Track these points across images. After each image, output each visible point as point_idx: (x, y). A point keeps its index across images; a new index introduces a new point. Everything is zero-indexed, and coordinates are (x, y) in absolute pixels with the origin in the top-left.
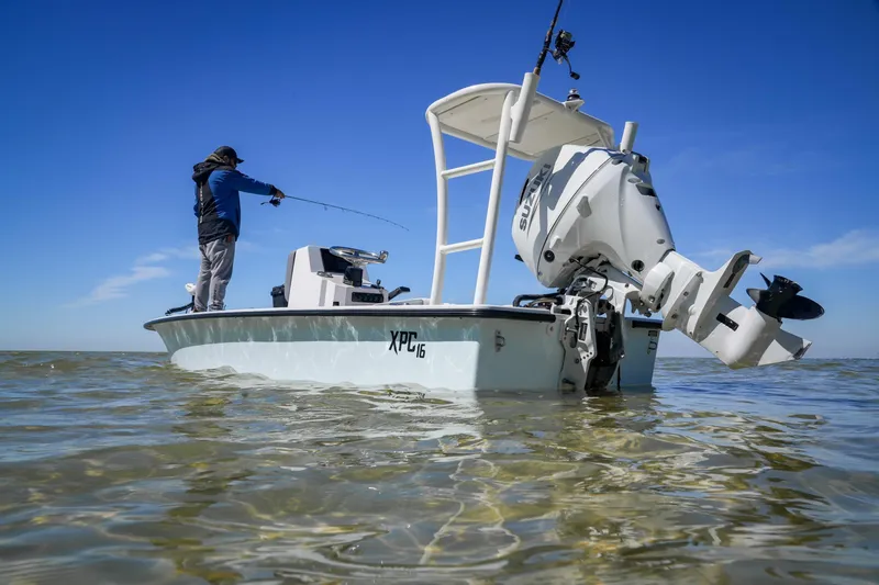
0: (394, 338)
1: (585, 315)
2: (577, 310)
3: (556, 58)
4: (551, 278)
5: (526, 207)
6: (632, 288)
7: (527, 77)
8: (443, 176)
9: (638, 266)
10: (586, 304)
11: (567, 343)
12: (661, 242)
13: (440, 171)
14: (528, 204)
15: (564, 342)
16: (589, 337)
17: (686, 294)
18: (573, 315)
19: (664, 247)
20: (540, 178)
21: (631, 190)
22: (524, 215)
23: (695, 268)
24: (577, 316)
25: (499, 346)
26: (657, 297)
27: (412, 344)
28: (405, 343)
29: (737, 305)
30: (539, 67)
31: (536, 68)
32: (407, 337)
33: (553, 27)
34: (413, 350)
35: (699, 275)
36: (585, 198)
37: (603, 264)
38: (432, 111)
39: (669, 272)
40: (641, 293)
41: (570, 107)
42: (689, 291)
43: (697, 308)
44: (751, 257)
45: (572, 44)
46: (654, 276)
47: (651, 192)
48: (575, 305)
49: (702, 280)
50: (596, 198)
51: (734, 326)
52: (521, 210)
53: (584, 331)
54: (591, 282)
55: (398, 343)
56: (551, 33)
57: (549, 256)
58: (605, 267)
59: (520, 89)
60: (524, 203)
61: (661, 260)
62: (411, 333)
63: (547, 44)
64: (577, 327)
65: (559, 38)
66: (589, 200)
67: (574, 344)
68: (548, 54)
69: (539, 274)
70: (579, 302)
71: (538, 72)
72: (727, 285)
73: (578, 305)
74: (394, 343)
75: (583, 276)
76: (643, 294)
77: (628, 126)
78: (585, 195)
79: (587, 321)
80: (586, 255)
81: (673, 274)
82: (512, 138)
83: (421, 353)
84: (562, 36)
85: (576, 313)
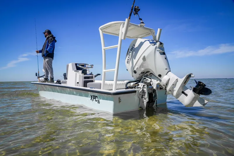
0: (92, 97)
1: (145, 89)
2: (143, 88)
3: (134, 14)
4: (136, 78)
5: (128, 57)
6: (158, 82)
7: (127, 20)
8: (104, 49)
9: (160, 76)
10: (145, 86)
11: (140, 97)
12: (166, 69)
13: (103, 48)
14: (129, 56)
15: (139, 97)
16: (146, 96)
17: (173, 85)
18: (142, 89)
19: (167, 71)
20: (132, 49)
21: (158, 53)
22: (128, 59)
23: (176, 77)
24: (143, 90)
25: (120, 101)
26: (165, 85)
27: (96, 99)
28: (94, 99)
29: (187, 89)
30: (130, 16)
31: (129, 17)
32: (95, 97)
33: (133, 4)
34: (97, 101)
35: (177, 80)
36: (145, 56)
37: (150, 74)
38: (100, 29)
39: (168, 78)
40: (161, 83)
41: (141, 26)
42: (174, 84)
43: (176, 89)
44: (192, 75)
45: (139, 10)
46: (165, 79)
47: (164, 54)
48: (142, 86)
49: (178, 81)
50: (147, 56)
51: (186, 95)
52: (127, 58)
53: (145, 94)
54: (147, 80)
55: (93, 99)
56: (133, 6)
57: (135, 72)
58: (151, 75)
59: (125, 23)
60: (128, 56)
61: (166, 74)
62: (96, 96)
63: (132, 10)
64: (143, 93)
65: (135, 8)
66: (146, 57)
67: (142, 98)
68: (132, 13)
69: (133, 76)
70: (144, 86)
71: (130, 18)
72: (185, 83)
73: (143, 86)
74: (92, 98)
75: (145, 78)
76: (162, 84)
77: (159, 30)
78: (144, 55)
79: (146, 91)
80: (146, 71)
81: (170, 79)
82: (123, 38)
83: (99, 102)
84: (136, 7)
85: (143, 89)
